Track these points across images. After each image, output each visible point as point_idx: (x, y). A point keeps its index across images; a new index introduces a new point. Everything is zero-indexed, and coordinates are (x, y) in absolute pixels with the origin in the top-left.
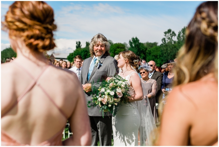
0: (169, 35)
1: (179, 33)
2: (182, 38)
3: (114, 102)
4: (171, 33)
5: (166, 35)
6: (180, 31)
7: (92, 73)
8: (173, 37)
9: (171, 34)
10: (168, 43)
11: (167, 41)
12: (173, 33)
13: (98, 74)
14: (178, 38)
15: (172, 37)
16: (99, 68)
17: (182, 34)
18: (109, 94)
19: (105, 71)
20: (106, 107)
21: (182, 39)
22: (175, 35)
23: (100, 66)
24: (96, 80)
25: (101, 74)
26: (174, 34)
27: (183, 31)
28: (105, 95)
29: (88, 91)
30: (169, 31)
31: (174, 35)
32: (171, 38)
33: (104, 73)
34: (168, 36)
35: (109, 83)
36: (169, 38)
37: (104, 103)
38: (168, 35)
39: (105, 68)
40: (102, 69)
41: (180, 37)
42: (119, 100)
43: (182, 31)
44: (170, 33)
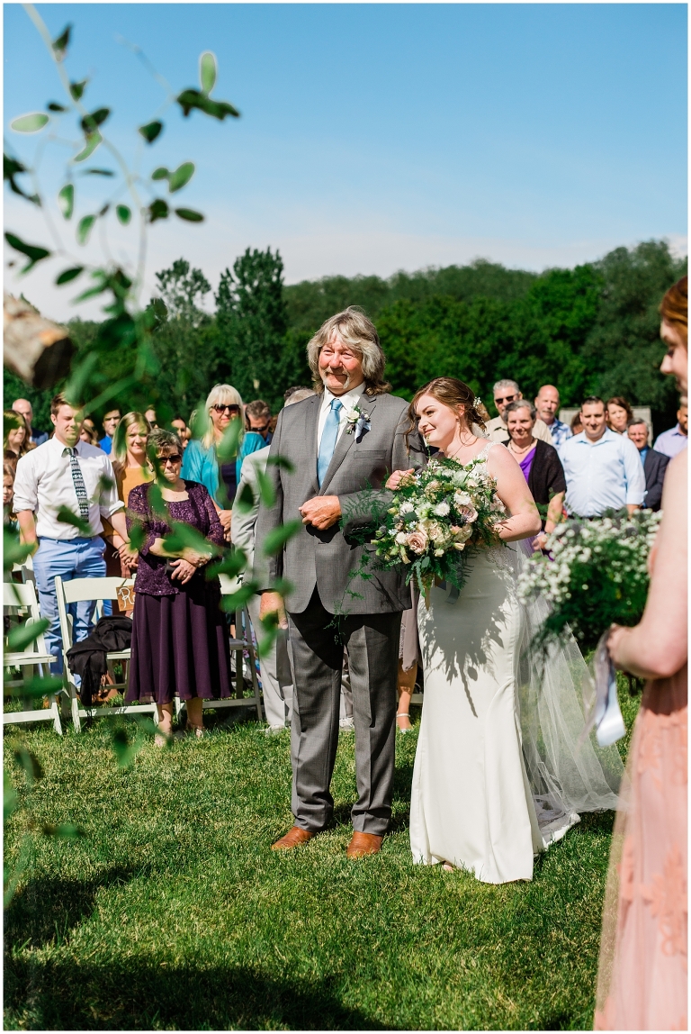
0: (180, 284)
1: (222, 276)
2: (237, 298)
3: (453, 538)
4: (189, 277)
5: (165, 286)
6: (228, 271)
7: (334, 460)
8: (199, 294)
9: (186, 283)
10: (174, 320)
11: (174, 312)
12: (198, 277)
13: (360, 462)
14: (219, 301)
15: (191, 295)
16: (359, 440)
17: (238, 281)
18: (431, 516)
19: (385, 449)
20: (427, 559)
21: (235, 303)
22: (206, 287)
23: (364, 431)
24: (354, 482)
25: (371, 462)
26: (200, 281)
27: (238, 269)
28: (417, 520)
29: (326, 522)
30: (180, 268)
31: (199, 288)
32: (186, 298)
33: (380, 457)
34: (173, 291)
35: (420, 487)
36: (180, 301)
37: (418, 551)
38: (176, 286)
39: (384, 440)
40: (371, 442)
41: (229, 297)
42: (469, 531)
43: (235, 266)
44: (182, 278)
